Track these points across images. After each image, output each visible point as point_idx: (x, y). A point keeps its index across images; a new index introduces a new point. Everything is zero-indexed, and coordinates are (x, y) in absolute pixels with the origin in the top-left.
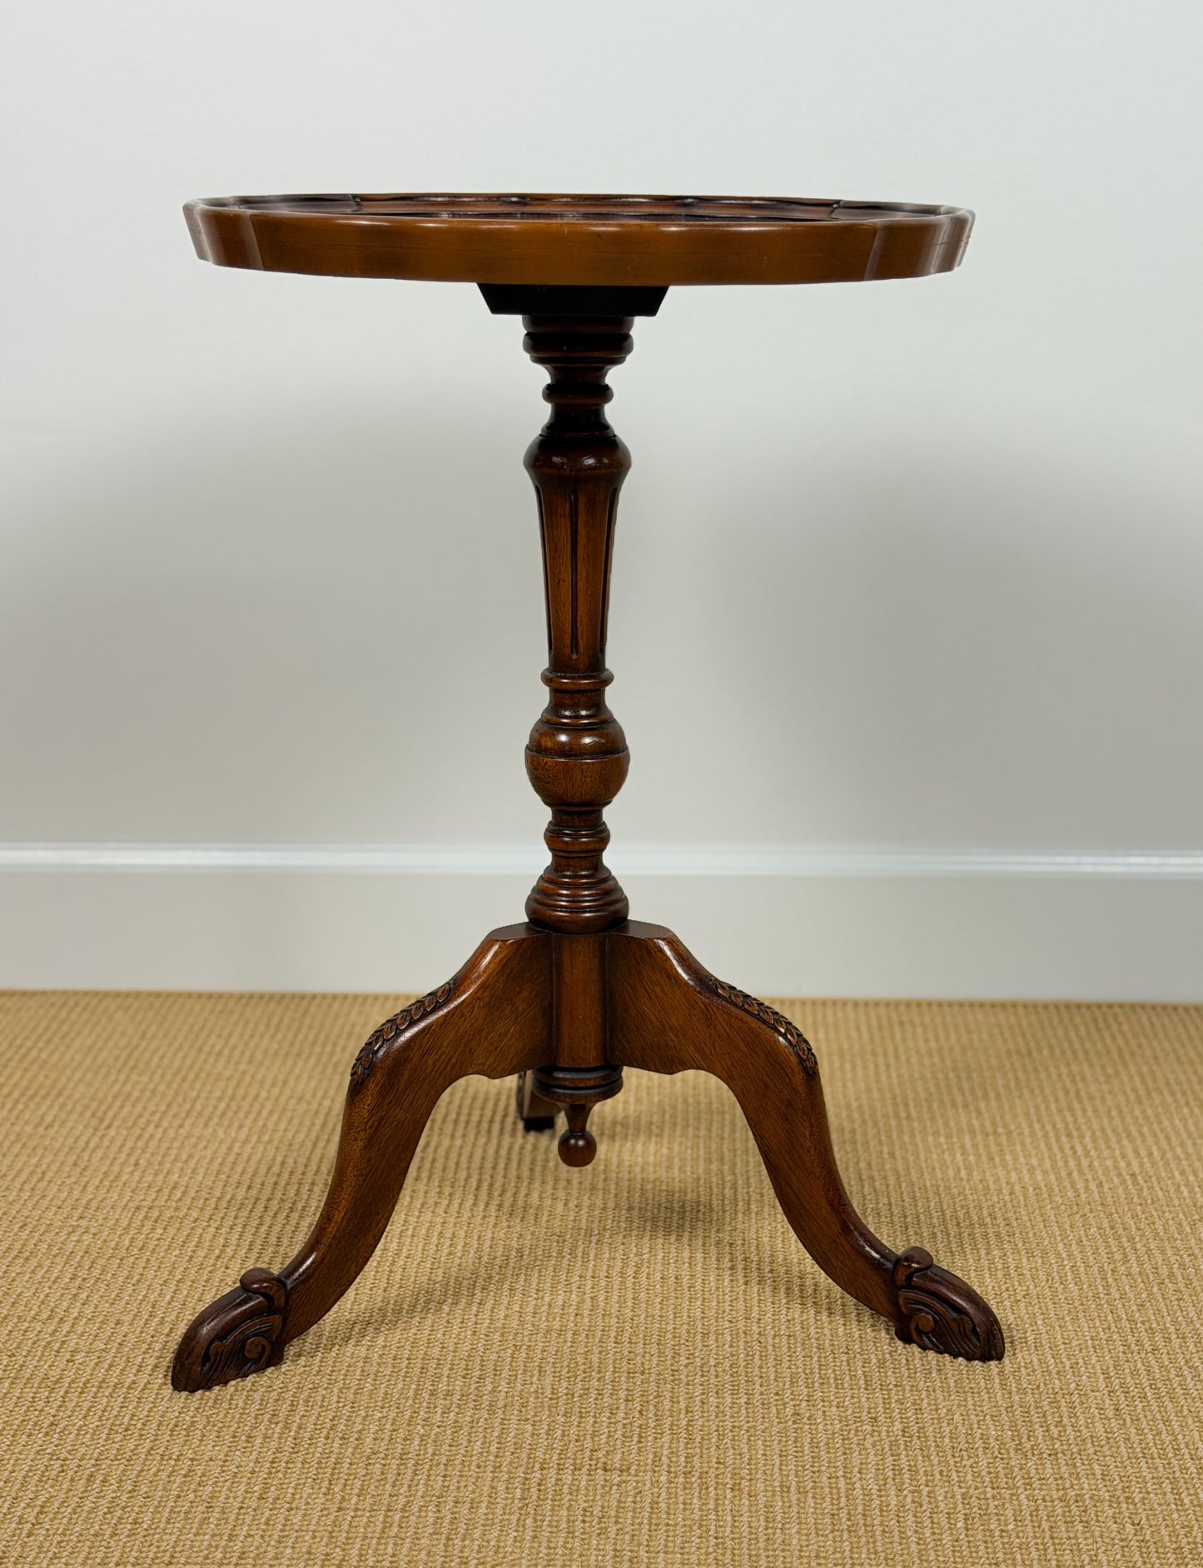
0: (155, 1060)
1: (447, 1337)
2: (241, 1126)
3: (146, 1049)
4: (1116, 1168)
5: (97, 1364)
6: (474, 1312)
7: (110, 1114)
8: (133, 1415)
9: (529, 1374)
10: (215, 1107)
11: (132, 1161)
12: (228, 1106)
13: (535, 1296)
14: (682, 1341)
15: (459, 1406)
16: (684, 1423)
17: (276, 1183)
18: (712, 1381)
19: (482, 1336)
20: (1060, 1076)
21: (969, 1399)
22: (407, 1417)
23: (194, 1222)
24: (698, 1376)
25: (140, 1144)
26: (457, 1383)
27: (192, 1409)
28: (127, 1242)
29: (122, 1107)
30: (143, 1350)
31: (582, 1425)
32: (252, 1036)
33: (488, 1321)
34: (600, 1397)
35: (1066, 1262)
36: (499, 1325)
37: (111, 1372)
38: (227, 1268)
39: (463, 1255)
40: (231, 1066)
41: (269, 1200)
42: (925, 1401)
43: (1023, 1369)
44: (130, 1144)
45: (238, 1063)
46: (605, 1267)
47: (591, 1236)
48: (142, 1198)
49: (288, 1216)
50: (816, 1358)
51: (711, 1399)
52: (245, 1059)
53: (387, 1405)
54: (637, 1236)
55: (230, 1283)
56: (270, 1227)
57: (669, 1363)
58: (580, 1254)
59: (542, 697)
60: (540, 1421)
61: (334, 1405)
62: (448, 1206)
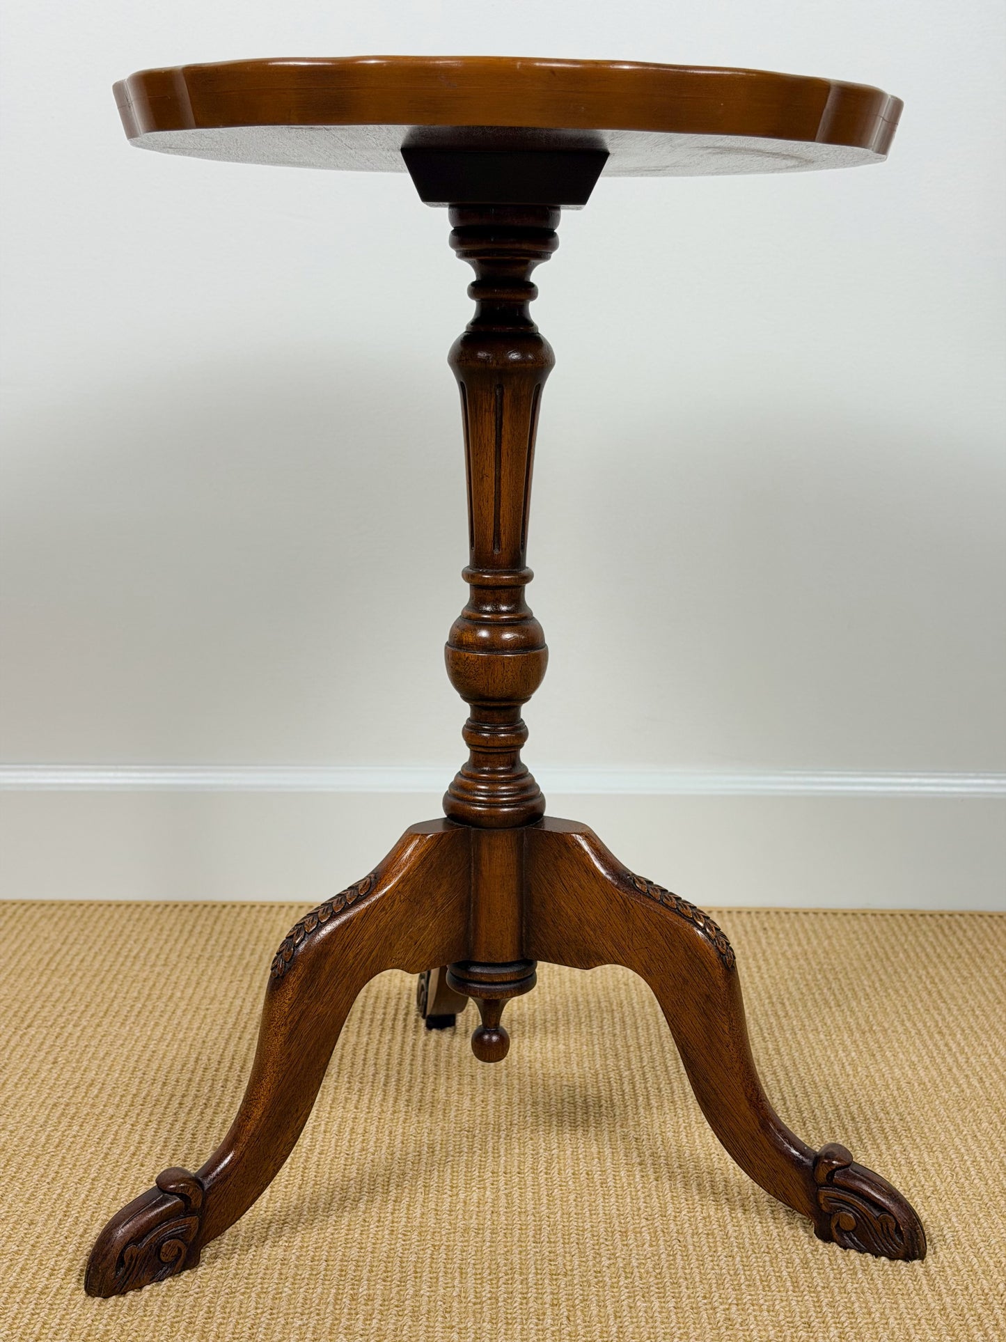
0: (76, 963)
1: (364, 1236)
2: (157, 1024)
3: (67, 953)
4: (992, 1064)
5: (9, 1267)
6: (390, 1210)
7: (32, 1014)
8: (45, 1323)
9: (450, 1276)
10: (132, 1006)
11: (51, 1058)
12: (144, 1005)
13: (449, 1193)
14: (601, 1241)
15: (381, 1313)
16: (614, 1329)
17: (190, 1080)
18: (637, 1284)
19: (400, 1236)
20: (920, 978)
21: (900, 1301)
22: (328, 1325)
23: (110, 1119)
24: (622, 1278)
25: (59, 1042)
26: (378, 1286)
27: (106, 1316)
28: (43, 1140)
29: (43, 1007)
30: (56, 1252)
31: (509, 1332)
32: (166, 941)
33: (404, 1219)
34: (525, 1301)
35: (966, 1158)
36: (416, 1223)
37: (23, 1276)
38: (142, 1165)
39: (376, 1151)
40: (147, 968)
41: (184, 1096)
42: (856, 1305)
43: (948, 1269)
44: (48, 1042)
45: (154, 965)
46: (516, 1163)
47: (499, 1131)
48: (59, 1095)
49: (202, 1113)
50: (738, 1259)
51: (638, 1304)
52: (161, 962)
53: (307, 1312)
54: (544, 1130)
55: (145, 1181)
56: (184, 1123)
57: (591, 1263)
58: (490, 1149)
59: (462, 594)
60: (466, 1328)
61: (253, 1312)
62: (358, 1101)
